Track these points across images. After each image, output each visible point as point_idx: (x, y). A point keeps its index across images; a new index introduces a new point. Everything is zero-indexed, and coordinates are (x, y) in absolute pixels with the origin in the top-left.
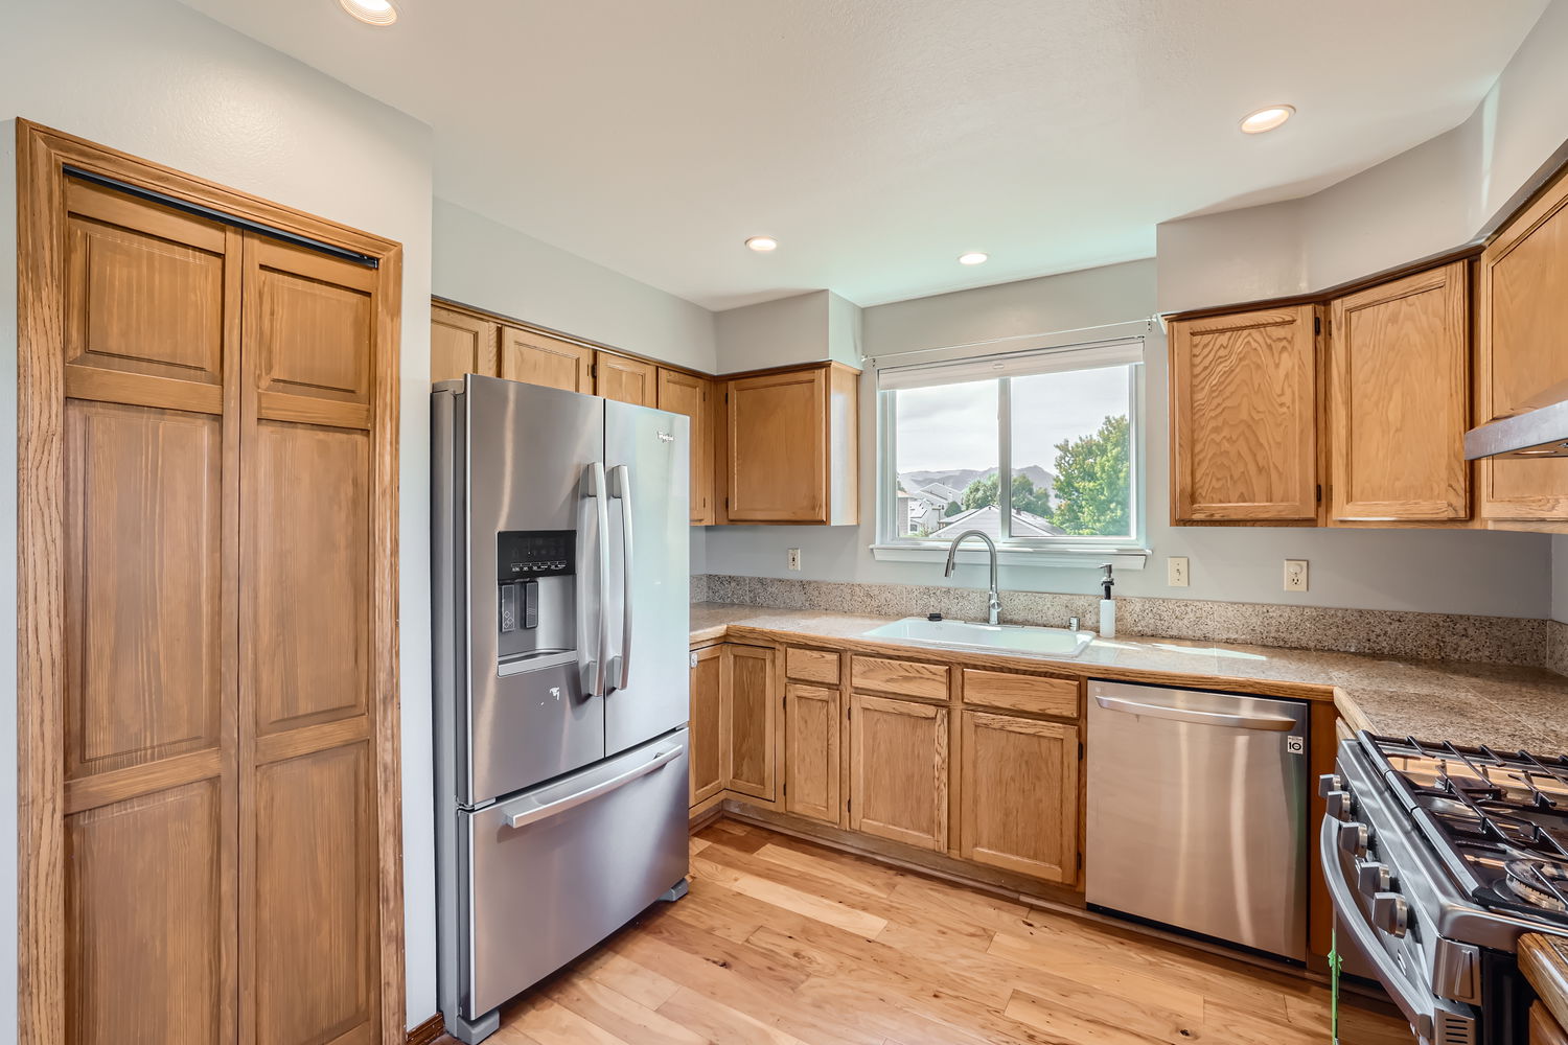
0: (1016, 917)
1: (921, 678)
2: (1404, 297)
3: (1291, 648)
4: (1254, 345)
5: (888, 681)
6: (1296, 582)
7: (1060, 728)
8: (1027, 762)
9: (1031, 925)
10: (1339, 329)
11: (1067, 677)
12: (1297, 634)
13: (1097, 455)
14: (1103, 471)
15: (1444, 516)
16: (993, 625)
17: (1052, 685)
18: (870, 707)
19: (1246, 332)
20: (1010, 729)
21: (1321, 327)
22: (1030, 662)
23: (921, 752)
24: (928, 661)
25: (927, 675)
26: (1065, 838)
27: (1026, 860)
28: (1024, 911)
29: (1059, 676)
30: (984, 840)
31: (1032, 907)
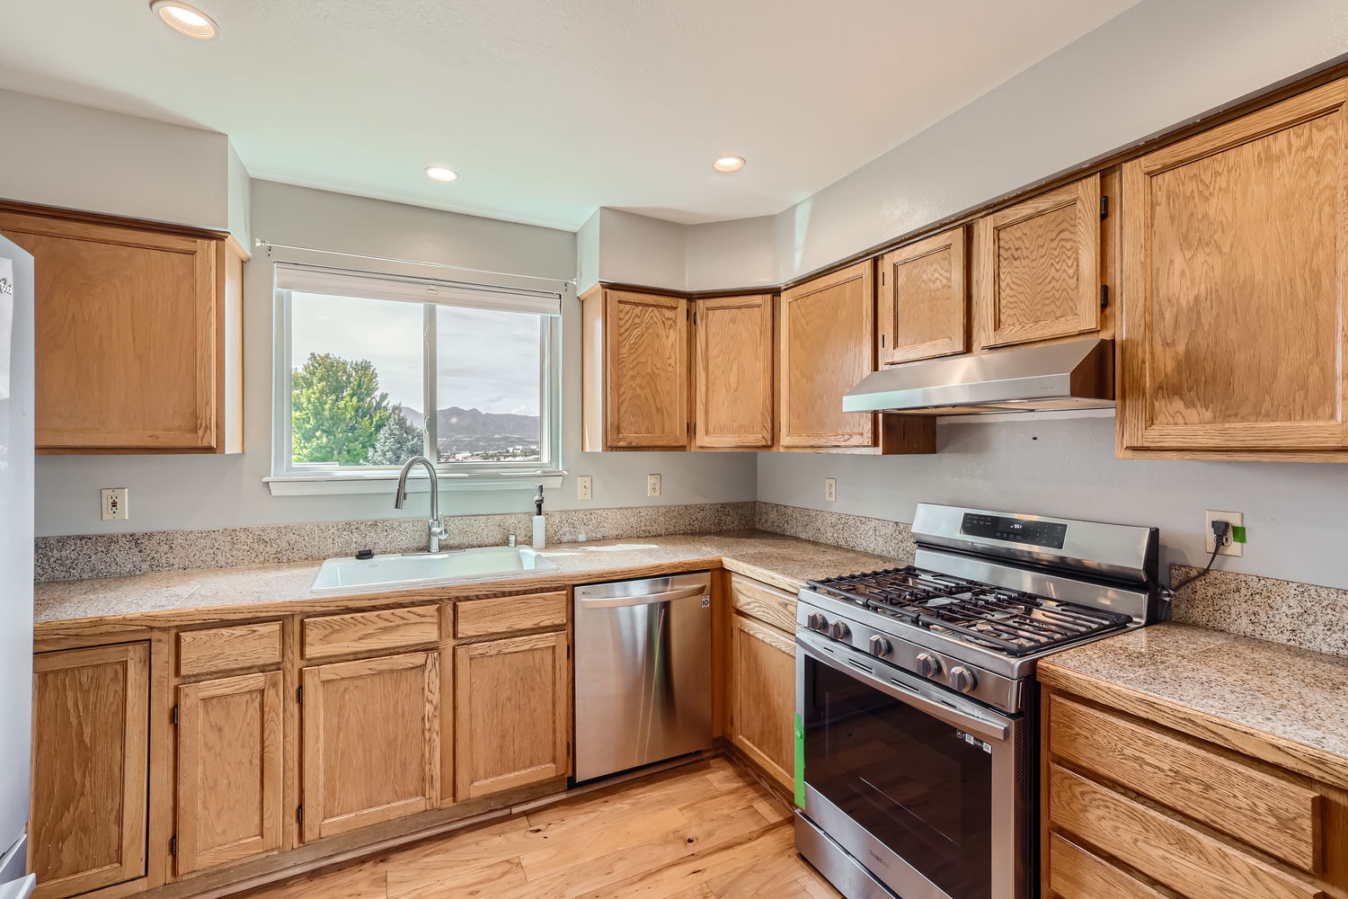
0: (522, 832)
1: (407, 624)
2: (739, 307)
3: (653, 536)
4: (656, 320)
5: (361, 638)
6: (654, 490)
7: (552, 636)
8: (522, 679)
9: (538, 831)
10: (702, 320)
11: (556, 589)
12: (656, 526)
13: (303, 387)
14: (309, 402)
15: (760, 444)
16: (434, 554)
17: (545, 599)
18: (334, 677)
19: (651, 309)
20: (507, 651)
21: (691, 317)
22: (525, 582)
23: (406, 708)
24: (413, 604)
25: (414, 619)
26: (558, 734)
27: (523, 772)
28: (523, 822)
29: (548, 590)
30: (481, 772)
31: (526, 814)
